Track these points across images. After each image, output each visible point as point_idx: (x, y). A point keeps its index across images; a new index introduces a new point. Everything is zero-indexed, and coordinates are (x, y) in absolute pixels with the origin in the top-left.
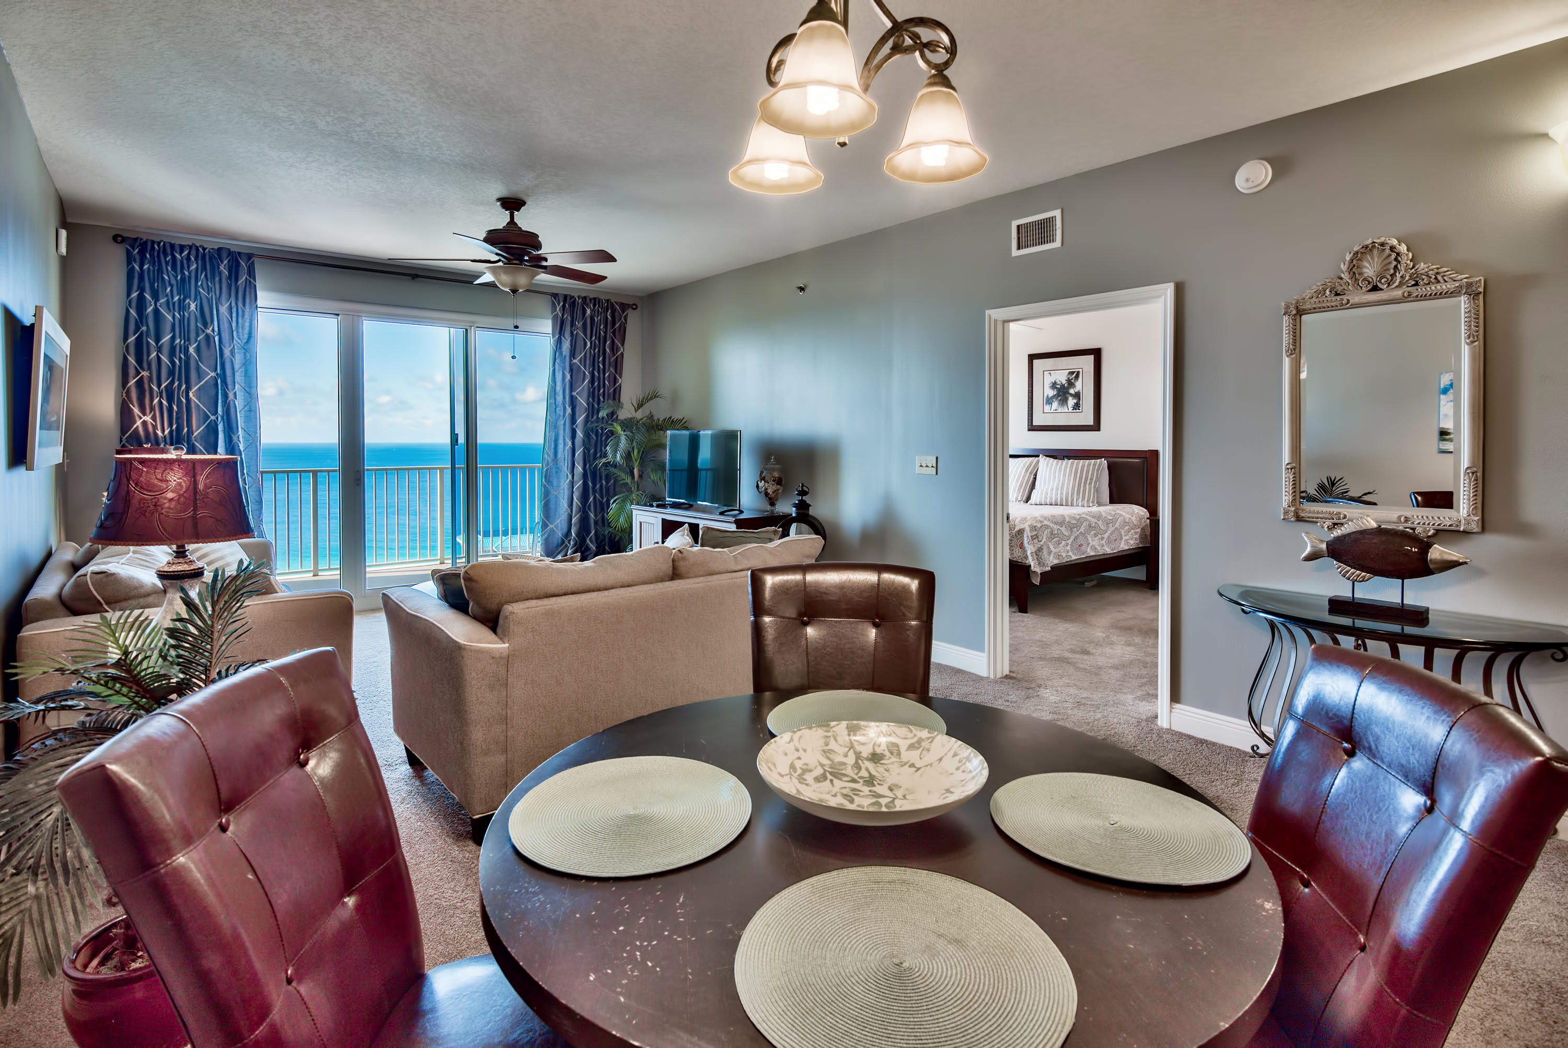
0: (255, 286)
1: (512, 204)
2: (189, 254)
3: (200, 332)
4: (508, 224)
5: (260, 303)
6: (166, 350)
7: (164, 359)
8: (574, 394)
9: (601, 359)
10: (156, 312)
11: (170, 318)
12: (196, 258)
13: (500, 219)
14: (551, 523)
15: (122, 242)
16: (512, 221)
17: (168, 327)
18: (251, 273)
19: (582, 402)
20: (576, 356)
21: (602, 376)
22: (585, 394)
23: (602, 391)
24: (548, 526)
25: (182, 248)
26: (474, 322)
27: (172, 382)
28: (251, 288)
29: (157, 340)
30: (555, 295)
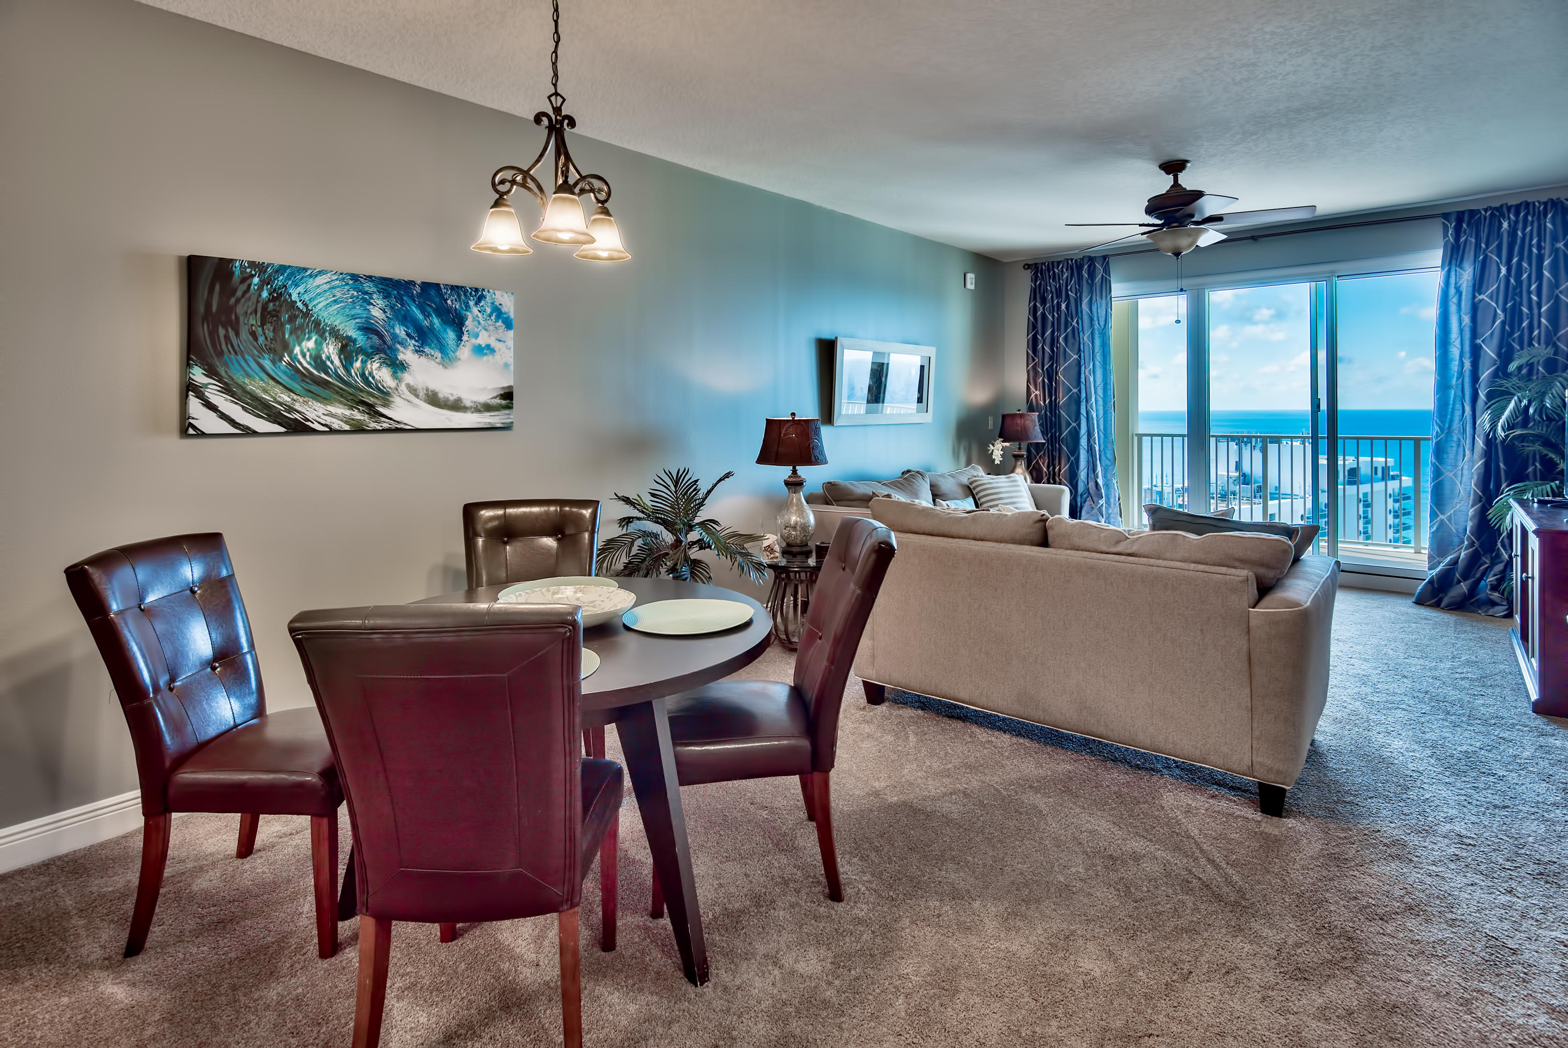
0: (1110, 281)
1: (1174, 167)
2: (1063, 267)
3: (1069, 324)
4: (1172, 187)
5: (1113, 294)
6: (1048, 341)
7: (1047, 349)
8: (1479, 341)
9: (1533, 287)
10: (1043, 315)
11: (1051, 318)
12: (1067, 270)
13: (1162, 184)
14: (1443, 513)
15: (1028, 268)
16: (1176, 184)
17: (1050, 324)
18: (1107, 271)
19: (1489, 352)
20: (1483, 290)
21: (1536, 311)
22: (1495, 341)
23: (1536, 333)
24: (1438, 516)
25: (1059, 263)
26: (1333, 272)
27: (1052, 364)
28: (1106, 285)
29: (1043, 336)
30: (1446, 216)
